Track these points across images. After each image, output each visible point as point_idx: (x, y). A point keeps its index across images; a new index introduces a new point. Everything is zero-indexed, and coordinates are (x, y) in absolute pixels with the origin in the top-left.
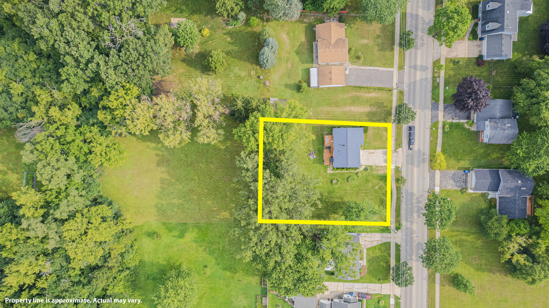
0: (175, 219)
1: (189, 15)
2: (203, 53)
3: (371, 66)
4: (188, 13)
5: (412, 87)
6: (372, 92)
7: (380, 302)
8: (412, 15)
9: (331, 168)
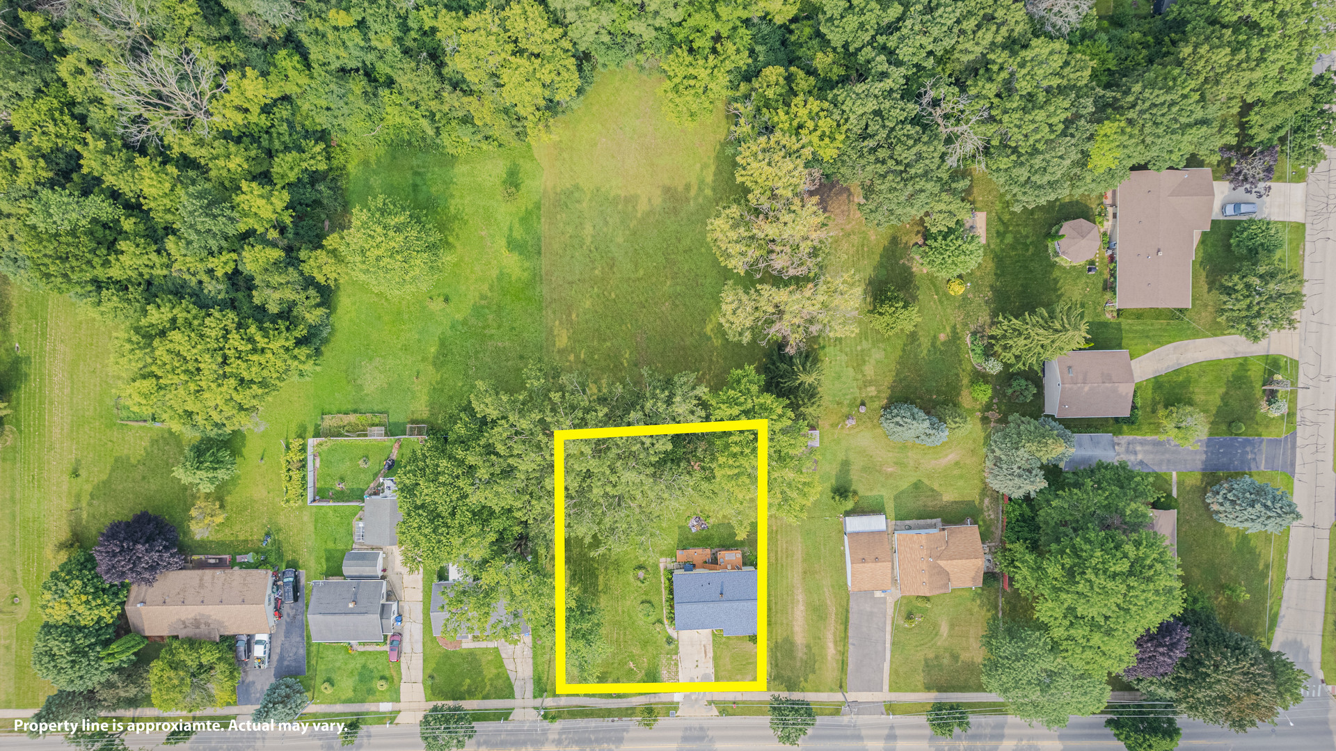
0: (549, 229)
1: (992, 251)
2: (911, 282)
3: (893, 644)
4: (997, 249)
5: (849, 732)
6: (836, 649)
7: (383, 682)
8: (1001, 726)
9: (670, 566)
